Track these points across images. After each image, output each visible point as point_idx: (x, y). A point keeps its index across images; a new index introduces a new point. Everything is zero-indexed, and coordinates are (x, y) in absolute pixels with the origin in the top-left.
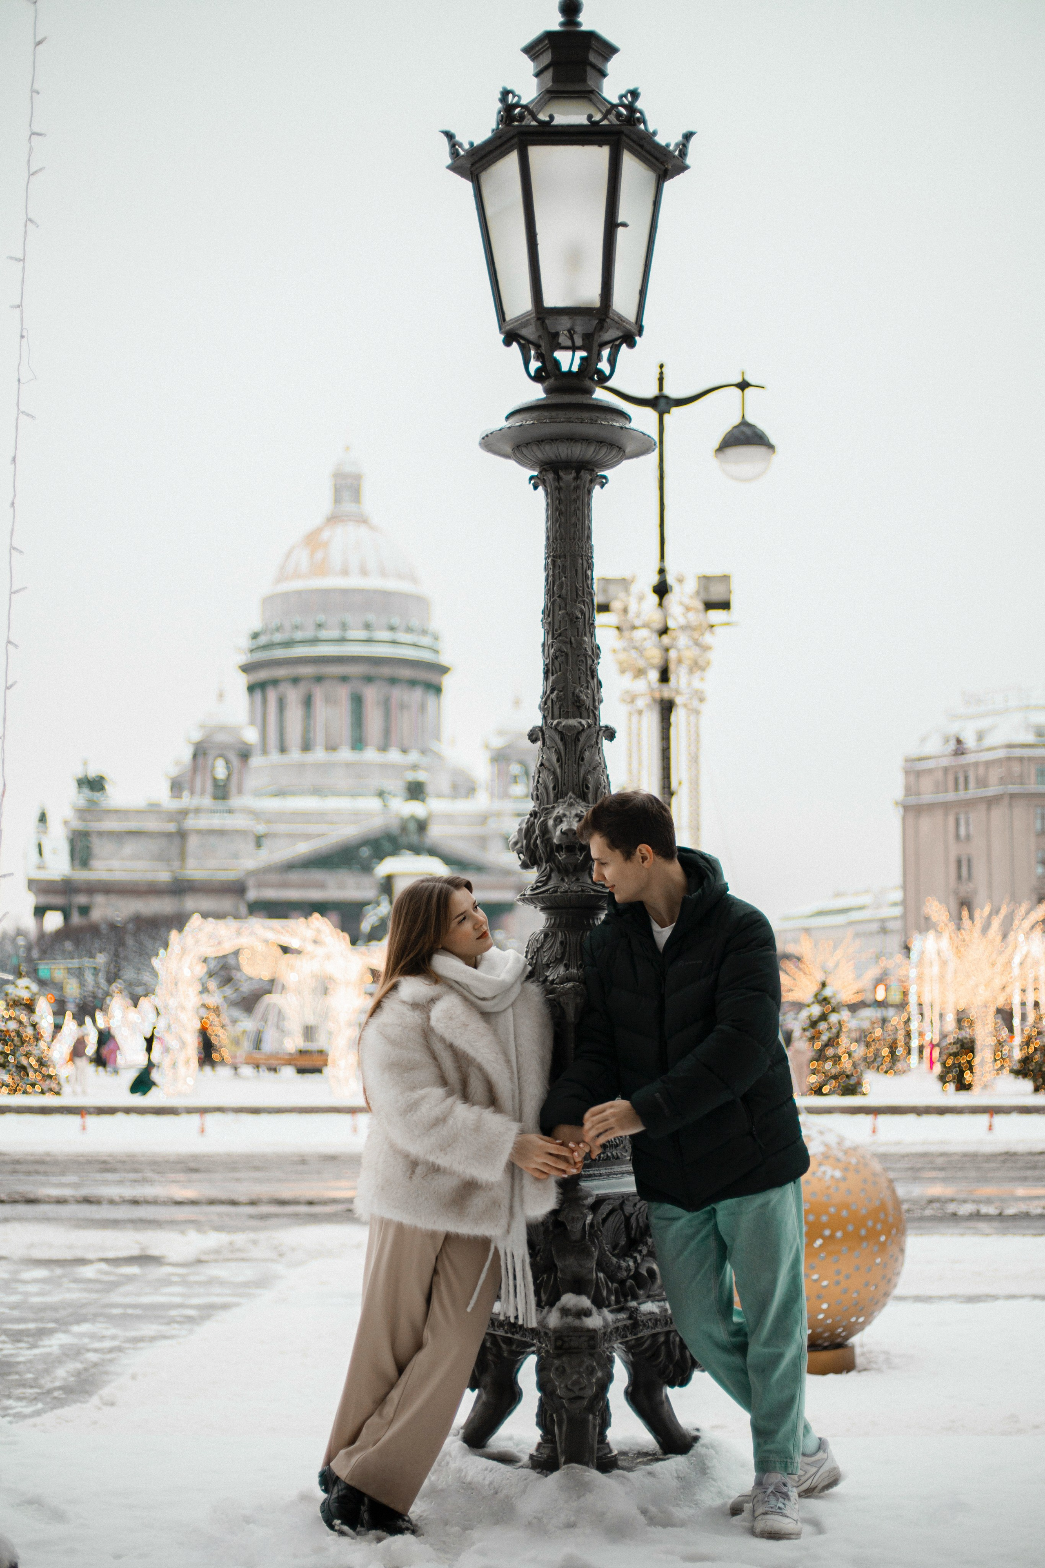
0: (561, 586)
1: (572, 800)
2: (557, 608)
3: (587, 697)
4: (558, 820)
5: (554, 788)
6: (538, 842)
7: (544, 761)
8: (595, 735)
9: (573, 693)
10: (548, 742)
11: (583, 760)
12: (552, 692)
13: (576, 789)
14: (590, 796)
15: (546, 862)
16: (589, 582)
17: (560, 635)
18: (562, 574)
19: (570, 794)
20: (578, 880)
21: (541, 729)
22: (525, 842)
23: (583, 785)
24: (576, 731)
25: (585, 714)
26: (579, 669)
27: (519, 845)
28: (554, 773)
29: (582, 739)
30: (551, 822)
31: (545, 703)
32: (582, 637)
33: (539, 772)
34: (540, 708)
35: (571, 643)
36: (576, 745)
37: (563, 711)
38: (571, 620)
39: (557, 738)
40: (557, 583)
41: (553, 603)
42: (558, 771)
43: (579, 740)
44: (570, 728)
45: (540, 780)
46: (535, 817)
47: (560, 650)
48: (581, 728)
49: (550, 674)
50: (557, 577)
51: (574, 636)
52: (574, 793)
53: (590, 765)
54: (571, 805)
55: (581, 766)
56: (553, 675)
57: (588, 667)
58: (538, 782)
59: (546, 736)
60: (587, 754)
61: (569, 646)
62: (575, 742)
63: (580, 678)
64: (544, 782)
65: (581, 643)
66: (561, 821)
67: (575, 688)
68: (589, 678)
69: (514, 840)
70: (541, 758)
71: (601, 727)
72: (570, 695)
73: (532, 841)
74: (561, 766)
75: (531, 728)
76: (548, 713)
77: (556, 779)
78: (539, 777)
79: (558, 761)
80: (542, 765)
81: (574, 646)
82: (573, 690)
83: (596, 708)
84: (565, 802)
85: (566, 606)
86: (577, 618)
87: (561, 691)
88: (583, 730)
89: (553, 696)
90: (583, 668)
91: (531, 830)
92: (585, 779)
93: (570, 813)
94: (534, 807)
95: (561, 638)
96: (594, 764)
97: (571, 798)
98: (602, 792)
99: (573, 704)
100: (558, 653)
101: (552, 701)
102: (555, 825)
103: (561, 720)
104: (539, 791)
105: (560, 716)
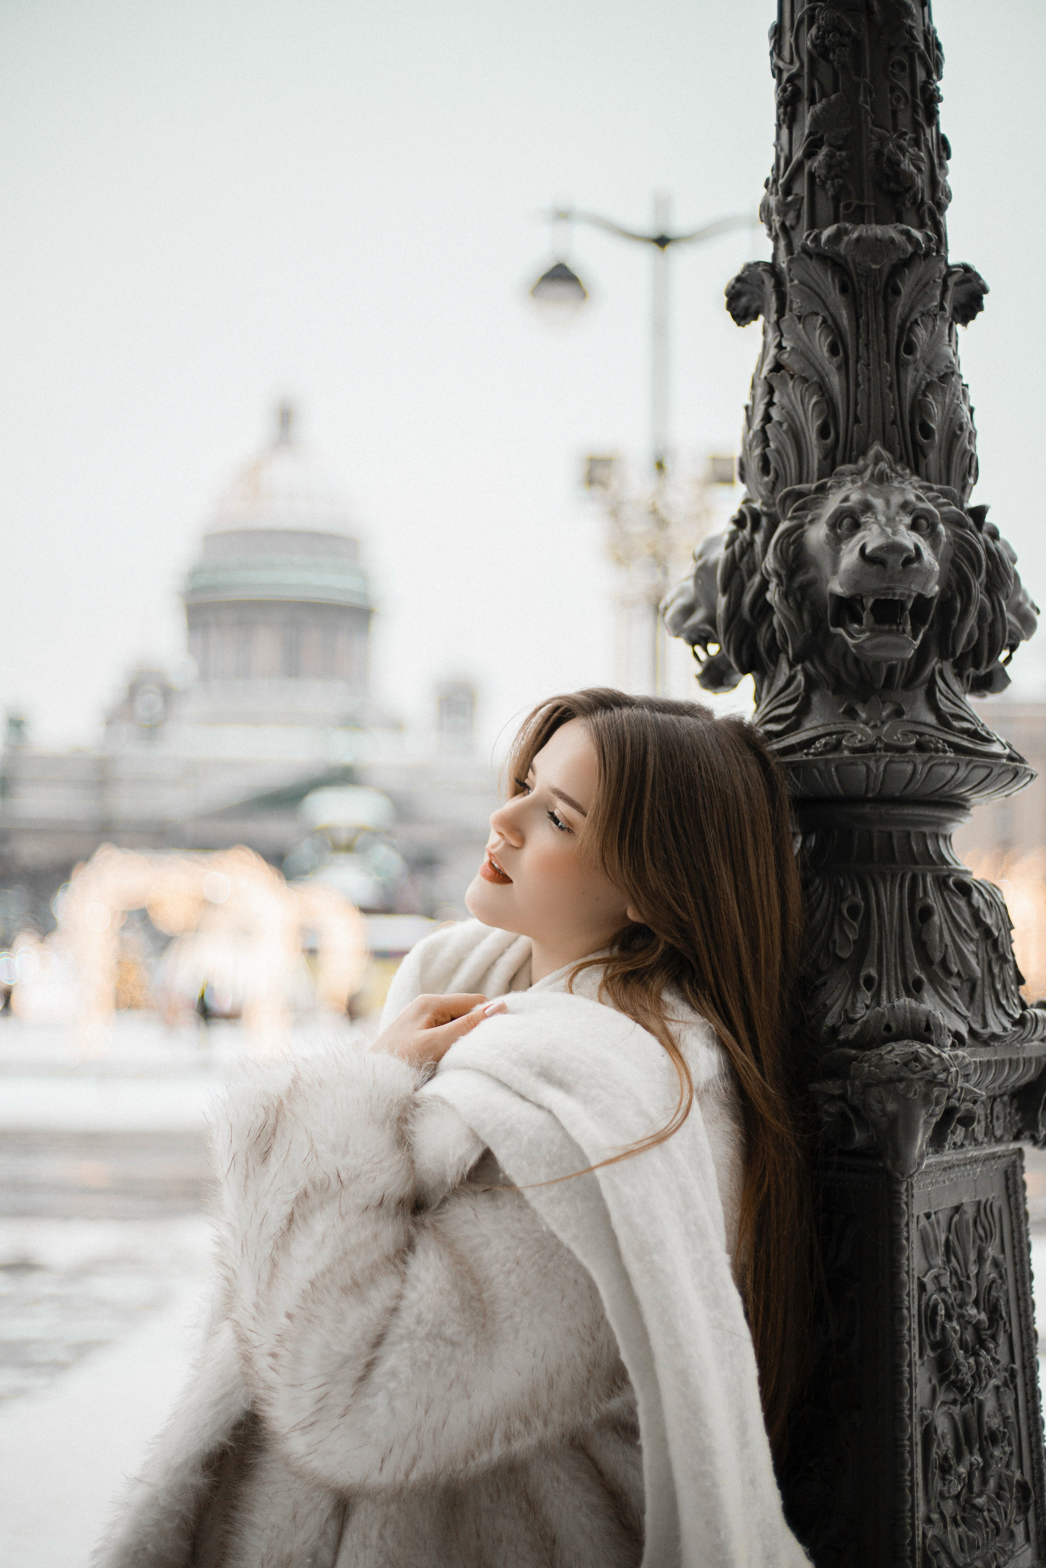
1: (883, 465)
3: (919, 170)
4: (847, 522)
5: (823, 433)
6: (772, 595)
8: (940, 281)
9: (879, 154)
10: (796, 303)
11: (910, 348)
12: (810, 153)
13: (894, 433)
14: (934, 458)
15: (792, 666)
19: (877, 448)
20: (898, 713)
21: (772, 268)
22: (722, 601)
23: (912, 424)
24: (894, 258)
25: (911, 217)
26: (894, 88)
27: (699, 615)
28: (822, 388)
29: (906, 287)
30: (817, 534)
33: (771, 391)
35: (869, 11)
36: (888, 306)
37: (847, 206)
42: (835, 381)
43: (897, 292)
45: (775, 413)
46: (755, 528)
47: (836, 28)
48: (910, 249)
49: (803, 106)
52: (888, 445)
53: (929, 368)
54: (882, 478)
55: (907, 363)
56: (812, 102)
57: (919, 85)
58: (767, 418)
59: (791, 286)
60: (921, 334)
61: (863, 18)
62: (885, 298)
63: (894, 113)
64: (789, 416)
66: (856, 526)
67: (882, 140)
68: (921, 118)
69: (682, 601)
70: (772, 351)
71: (948, 267)
72: (868, 159)
73: (747, 599)
74: (844, 368)
75: (736, 270)
76: (798, 217)
77: (828, 404)
78: (770, 404)
79: (833, 350)
80: (778, 367)
81: (879, 18)
82: (875, 144)
83: (941, 207)
84: (860, 473)
87: (840, 148)
88: (910, 260)
89: (817, 163)
91: (743, 566)
92: (919, 407)
93: (888, 503)
94: (746, 501)
96: (942, 367)
97: (878, 459)
98: (965, 451)
99: (878, 185)
101: (812, 176)
102: (836, 540)
103: (849, 226)
104: (772, 445)
105: (836, 220)
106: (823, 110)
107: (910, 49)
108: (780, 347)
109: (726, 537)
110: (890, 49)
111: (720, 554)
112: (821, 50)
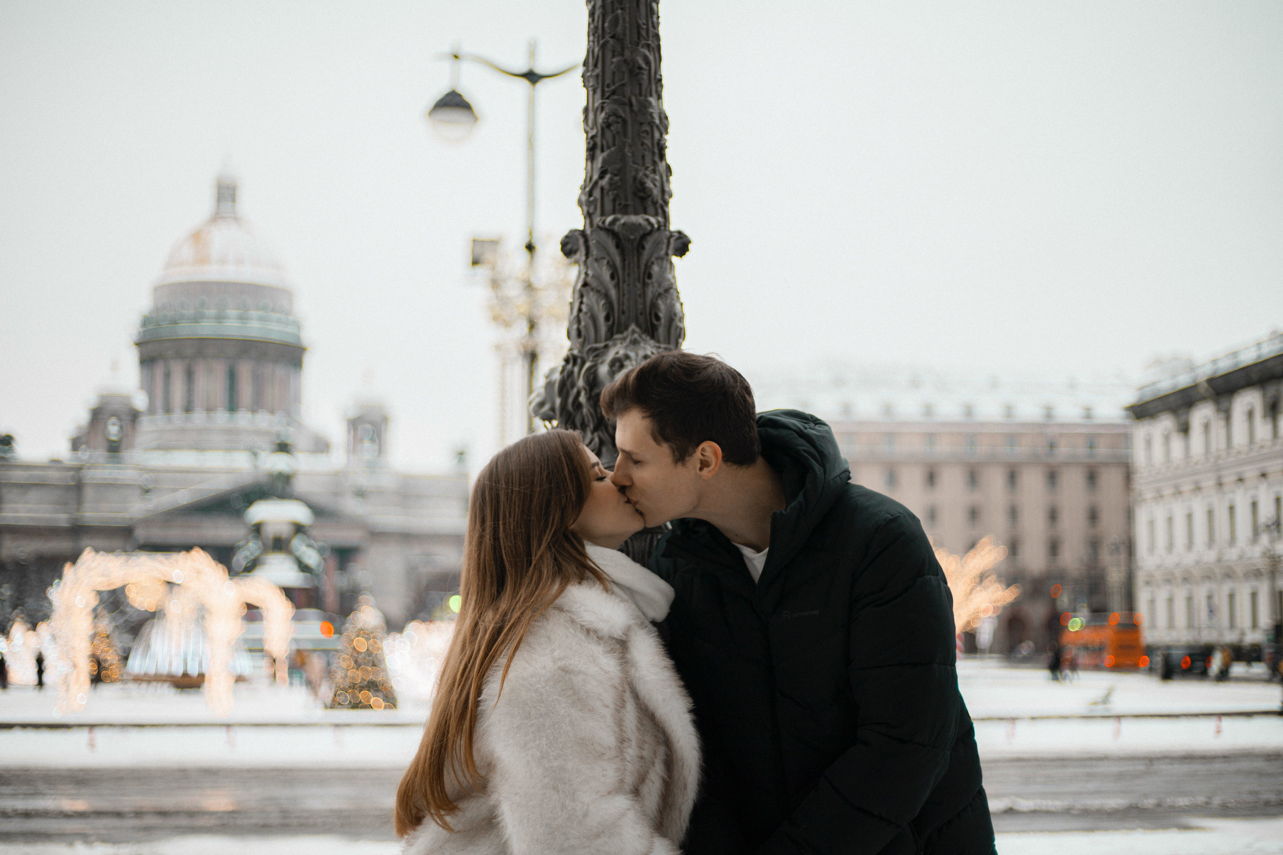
0: (615, 22)
1: (636, 336)
2: (609, 54)
3: (655, 185)
4: (617, 364)
5: (607, 318)
6: (582, 399)
7: (589, 279)
8: (666, 241)
9: (635, 178)
10: (594, 252)
11: (650, 276)
12: (601, 177)
13: (641, 319)
14: (661, 331)
15: (593, 433)
16: (655, 19)
17: (614, 93)
18: (616, 5)
19: (633, 327)
21: (583, 233)
22: (558, 401)
23: (650, 314)
24: (642, 232)
25: (651, 209)
26: (643, 144)
27: (547, 407)
28: (607, 296)
29: (648, 246)
30: (603, 369)
31: (590, 194)
32: (646, 96)
33: (582, 296)
34: (580, 203)
35: (631, 105)
36: (639, 255)
37: (620, 204)
38: (631, 72)
39: (610, 244)
40: (609, 18)
41: (603, 47)
42: (613, 293)
43: (643, 248)
44: (636, 227)
45: (584, 308)
46: (575, 363)
47: (614, 114)
48: (649, 228)
49: (598, 152)
50: (609, 8)
51: (636, 96)
52: (638, 325)
53: (659, 285)
54: (635, 342)
55: (648, 284)
56: (603, 151)
57: (656, 141)
58: (580, 310)
59: (592, 243)
60: (656, 269)
61: (627, 108)
62: (638, 251)
63: (643, 157)
64: (591, 309)
65: (646, 105)
66: (622, 366)
67: (637, 171)
68: (657, 159)
69: (538, 400)
70: (583, 276)
71: (671, 232)
72: (630, 181)
73: (570, 400)
74: (617, 286)
75: (566, 233)
76: (595, 208)
77: (609, 304)
78: (581, 303)
79: (612, 277)
80: (585, 284)
81: (636, 108)
82: (633, 173)
83: (666, 203)
84: (624, 339)
85: (623, 49)
86: (640, 68)
87: (616, 175)
88: (650, 233)
89: (604, 182)
90: (648, 142)
91: (568, 384)
92: (654, 306)
93: (637, 354)
94: (571, 349)
95: (615, 97)
96: (666, 285)
97: (634, 332)
98: (677, 327)
99: (635, 194)
100: (612, 119)
101: (602, 189)
102: (612, 373)
103: (619, 216)
104: (583, 324)
105: (614, 212)
106: (609, 155)
107: (651, 124)
108: (586, 274)
109: (560, 369)
110: (641, 124)
111: (557, 377)
112: (607, 125)
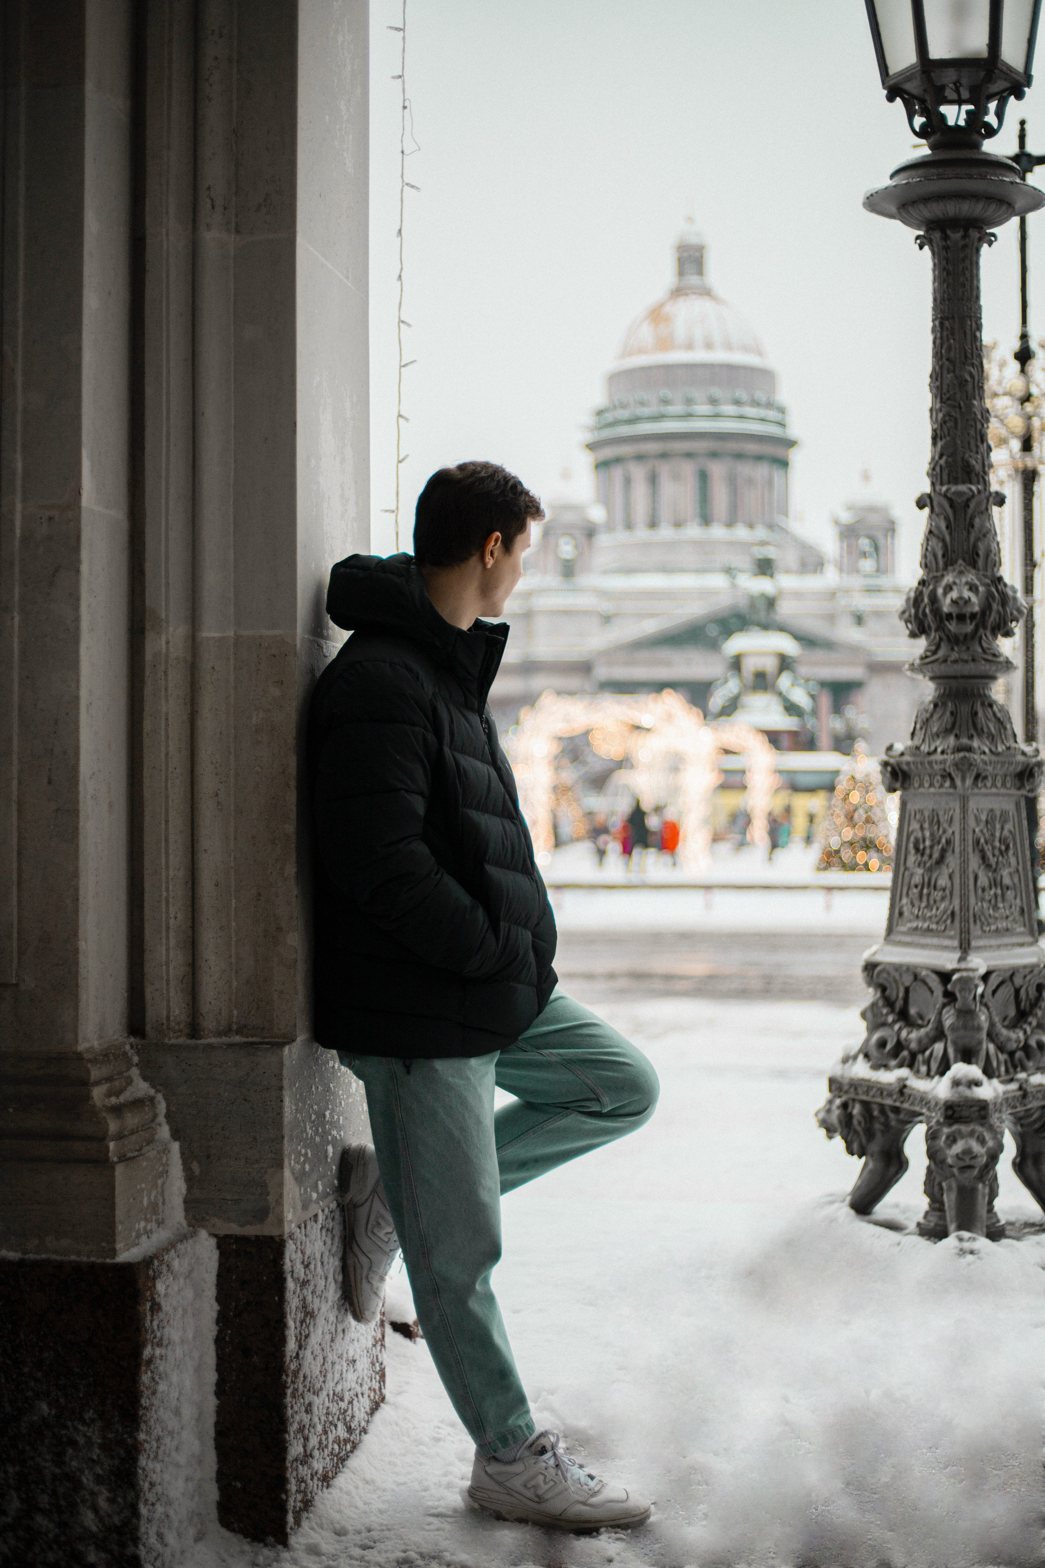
0: (949, 348)
1: (962, 568)
2: (945, 372)
3: (977, 462)
4: (948, 588)
5: (944, 556)
6: (927, 611)
7: (933, 529)
8: (985, 501)
9: (963, 459)
10: (936, 509)
11: (972, 526)
12: (941, 457)
13: (966, 556)
14: (980, 563)
15: (936, 631)
16: (978, 344)
17: (948, 399)
18: (950, 336)
19: (960, 562)
20: (968, 648)
21: (929, 496)
22: (913, 611)
23: (973, 552)
24: (968, 496)
25: (974, 479)
26: (969, 434)
27: (906, 615)
28: (943, 541)
29: (972, 505)
30: (940, 591)
31: (934, 469)
32: (971, 400)
33: (929, 540)
34: (928, 474)
35: (960, 407)
36: (965, 511)
37: (953, 477)
38: (960, 384)
39: (946, 505)
40: (945, 346)
41: (941, 367)
42: (948, 538)
43: (968, 506)
44: (959, 494)
45: (929, 548)
46: (924, 586)
47: (949, 415)
48: (971, 494)
49: (938, 440)
50: (945, 339)
51: (963, 401)
52: (964, 560)
53: (980, 532)
54: (961, 573)
55: (971, 533)
56: (941, 440)
57: (978, 430)
58: (927, 549)
59: (935, 503)
60: (977, 521)
61: (957, 410)
62: (965, 509)
63: (969, 443)
64: (933, 549)
65: (970, 406)
66: (951, 589)
67: (964, 453)
68: (979, 443)
71: (990, 494)
72: (959, 459)
73: (921, 610)
74: (950, 534)
75: (918, 494)
76: (937, 479)
77: (945, 546)
78: (928, 545)
79: (947, 527)
80: (931, 532)
81: (963, 410)
82: (962, 455)
83: (986, 473)
84: (955, 570)
85: (954, 368)
86: (966, 381)
87: (950, 457)
88: (973, 496)
89: (942, 462)
90: (972, 432)
91: (920, 599)
92: (975, 546)
93: (961, 581)
94: (922, 575)
95: (950, 402)
96: (984, 531)
97: (961, 565)
99: (963, 469)
100: (947, 418)
101: (941, 466)
102: (945, 594)
103: (951, 486)
104: (928, 558)
105: (949, 483)
106: (946, 444)
107: (975, 420)
108: (931, 525)
109: (914, 589)
110: (967, 420)
111: (912, 595)
112: (944, 422)
